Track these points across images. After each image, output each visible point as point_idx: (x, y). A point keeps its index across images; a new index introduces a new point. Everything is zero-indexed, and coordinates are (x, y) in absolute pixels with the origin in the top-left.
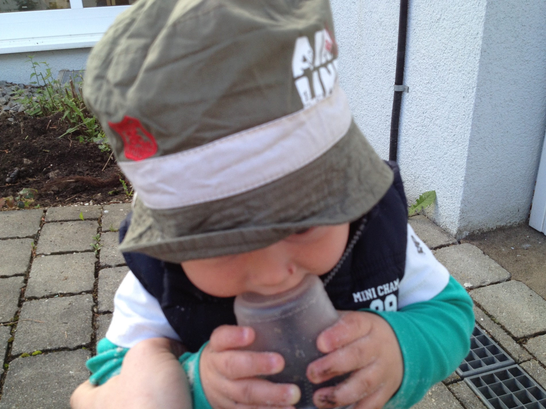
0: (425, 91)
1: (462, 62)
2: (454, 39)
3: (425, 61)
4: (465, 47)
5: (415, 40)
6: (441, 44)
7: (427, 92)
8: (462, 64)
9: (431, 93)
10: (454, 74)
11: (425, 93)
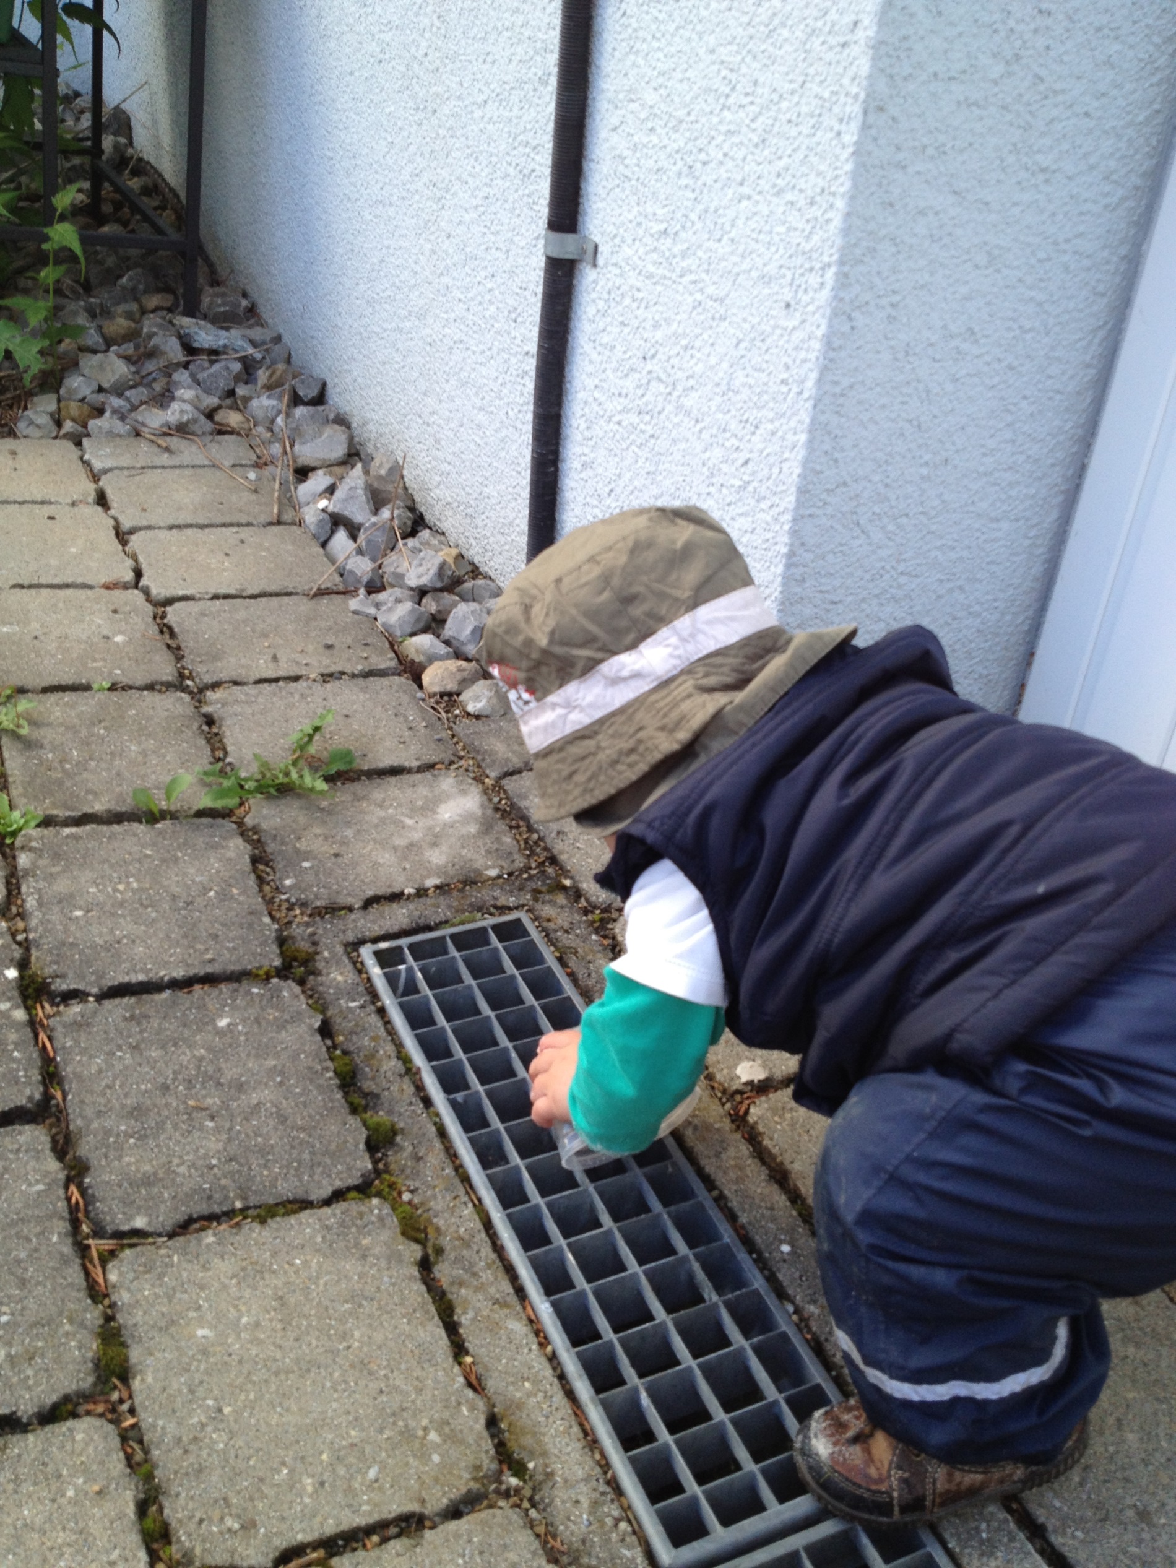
0: (651, 268)
1: (789, 151)
2: (763, 47)
3: (655, 139)
4: (804, 82)
5: (624, 44)
6: (716, 67)
7: (660, 271)
8: (790, 161)
9: (674, 276)
10: (758, 202)
11: (650, 276)
